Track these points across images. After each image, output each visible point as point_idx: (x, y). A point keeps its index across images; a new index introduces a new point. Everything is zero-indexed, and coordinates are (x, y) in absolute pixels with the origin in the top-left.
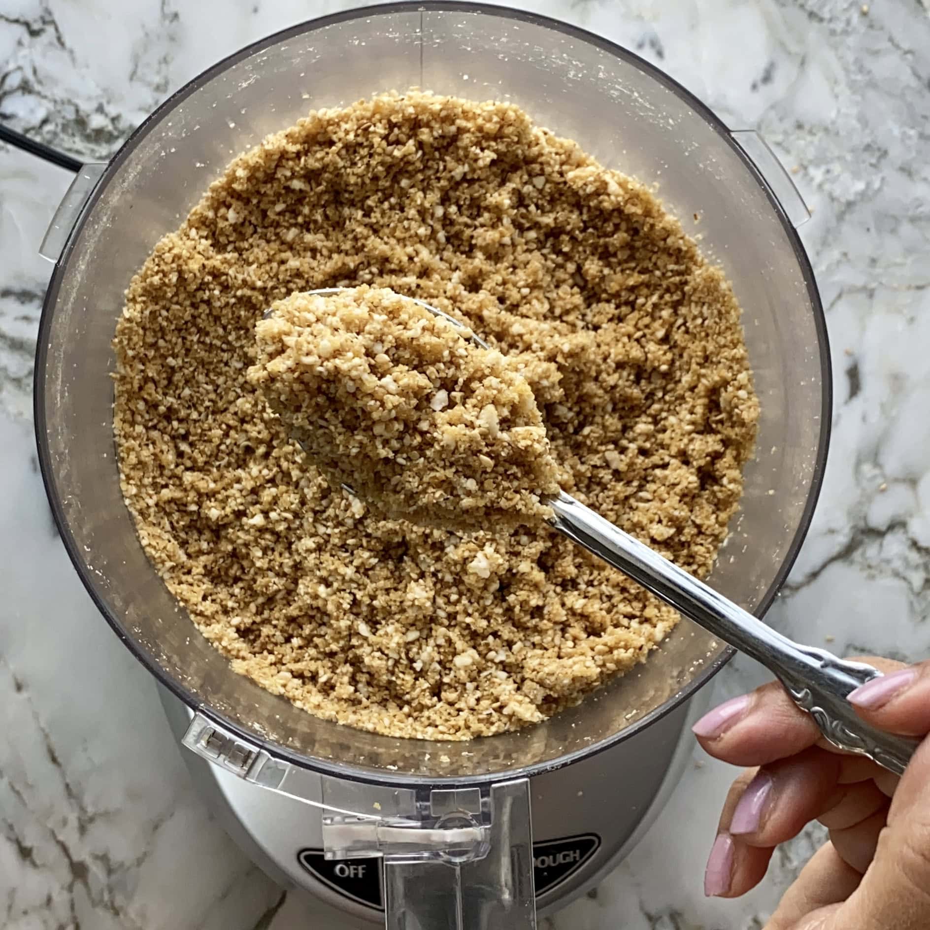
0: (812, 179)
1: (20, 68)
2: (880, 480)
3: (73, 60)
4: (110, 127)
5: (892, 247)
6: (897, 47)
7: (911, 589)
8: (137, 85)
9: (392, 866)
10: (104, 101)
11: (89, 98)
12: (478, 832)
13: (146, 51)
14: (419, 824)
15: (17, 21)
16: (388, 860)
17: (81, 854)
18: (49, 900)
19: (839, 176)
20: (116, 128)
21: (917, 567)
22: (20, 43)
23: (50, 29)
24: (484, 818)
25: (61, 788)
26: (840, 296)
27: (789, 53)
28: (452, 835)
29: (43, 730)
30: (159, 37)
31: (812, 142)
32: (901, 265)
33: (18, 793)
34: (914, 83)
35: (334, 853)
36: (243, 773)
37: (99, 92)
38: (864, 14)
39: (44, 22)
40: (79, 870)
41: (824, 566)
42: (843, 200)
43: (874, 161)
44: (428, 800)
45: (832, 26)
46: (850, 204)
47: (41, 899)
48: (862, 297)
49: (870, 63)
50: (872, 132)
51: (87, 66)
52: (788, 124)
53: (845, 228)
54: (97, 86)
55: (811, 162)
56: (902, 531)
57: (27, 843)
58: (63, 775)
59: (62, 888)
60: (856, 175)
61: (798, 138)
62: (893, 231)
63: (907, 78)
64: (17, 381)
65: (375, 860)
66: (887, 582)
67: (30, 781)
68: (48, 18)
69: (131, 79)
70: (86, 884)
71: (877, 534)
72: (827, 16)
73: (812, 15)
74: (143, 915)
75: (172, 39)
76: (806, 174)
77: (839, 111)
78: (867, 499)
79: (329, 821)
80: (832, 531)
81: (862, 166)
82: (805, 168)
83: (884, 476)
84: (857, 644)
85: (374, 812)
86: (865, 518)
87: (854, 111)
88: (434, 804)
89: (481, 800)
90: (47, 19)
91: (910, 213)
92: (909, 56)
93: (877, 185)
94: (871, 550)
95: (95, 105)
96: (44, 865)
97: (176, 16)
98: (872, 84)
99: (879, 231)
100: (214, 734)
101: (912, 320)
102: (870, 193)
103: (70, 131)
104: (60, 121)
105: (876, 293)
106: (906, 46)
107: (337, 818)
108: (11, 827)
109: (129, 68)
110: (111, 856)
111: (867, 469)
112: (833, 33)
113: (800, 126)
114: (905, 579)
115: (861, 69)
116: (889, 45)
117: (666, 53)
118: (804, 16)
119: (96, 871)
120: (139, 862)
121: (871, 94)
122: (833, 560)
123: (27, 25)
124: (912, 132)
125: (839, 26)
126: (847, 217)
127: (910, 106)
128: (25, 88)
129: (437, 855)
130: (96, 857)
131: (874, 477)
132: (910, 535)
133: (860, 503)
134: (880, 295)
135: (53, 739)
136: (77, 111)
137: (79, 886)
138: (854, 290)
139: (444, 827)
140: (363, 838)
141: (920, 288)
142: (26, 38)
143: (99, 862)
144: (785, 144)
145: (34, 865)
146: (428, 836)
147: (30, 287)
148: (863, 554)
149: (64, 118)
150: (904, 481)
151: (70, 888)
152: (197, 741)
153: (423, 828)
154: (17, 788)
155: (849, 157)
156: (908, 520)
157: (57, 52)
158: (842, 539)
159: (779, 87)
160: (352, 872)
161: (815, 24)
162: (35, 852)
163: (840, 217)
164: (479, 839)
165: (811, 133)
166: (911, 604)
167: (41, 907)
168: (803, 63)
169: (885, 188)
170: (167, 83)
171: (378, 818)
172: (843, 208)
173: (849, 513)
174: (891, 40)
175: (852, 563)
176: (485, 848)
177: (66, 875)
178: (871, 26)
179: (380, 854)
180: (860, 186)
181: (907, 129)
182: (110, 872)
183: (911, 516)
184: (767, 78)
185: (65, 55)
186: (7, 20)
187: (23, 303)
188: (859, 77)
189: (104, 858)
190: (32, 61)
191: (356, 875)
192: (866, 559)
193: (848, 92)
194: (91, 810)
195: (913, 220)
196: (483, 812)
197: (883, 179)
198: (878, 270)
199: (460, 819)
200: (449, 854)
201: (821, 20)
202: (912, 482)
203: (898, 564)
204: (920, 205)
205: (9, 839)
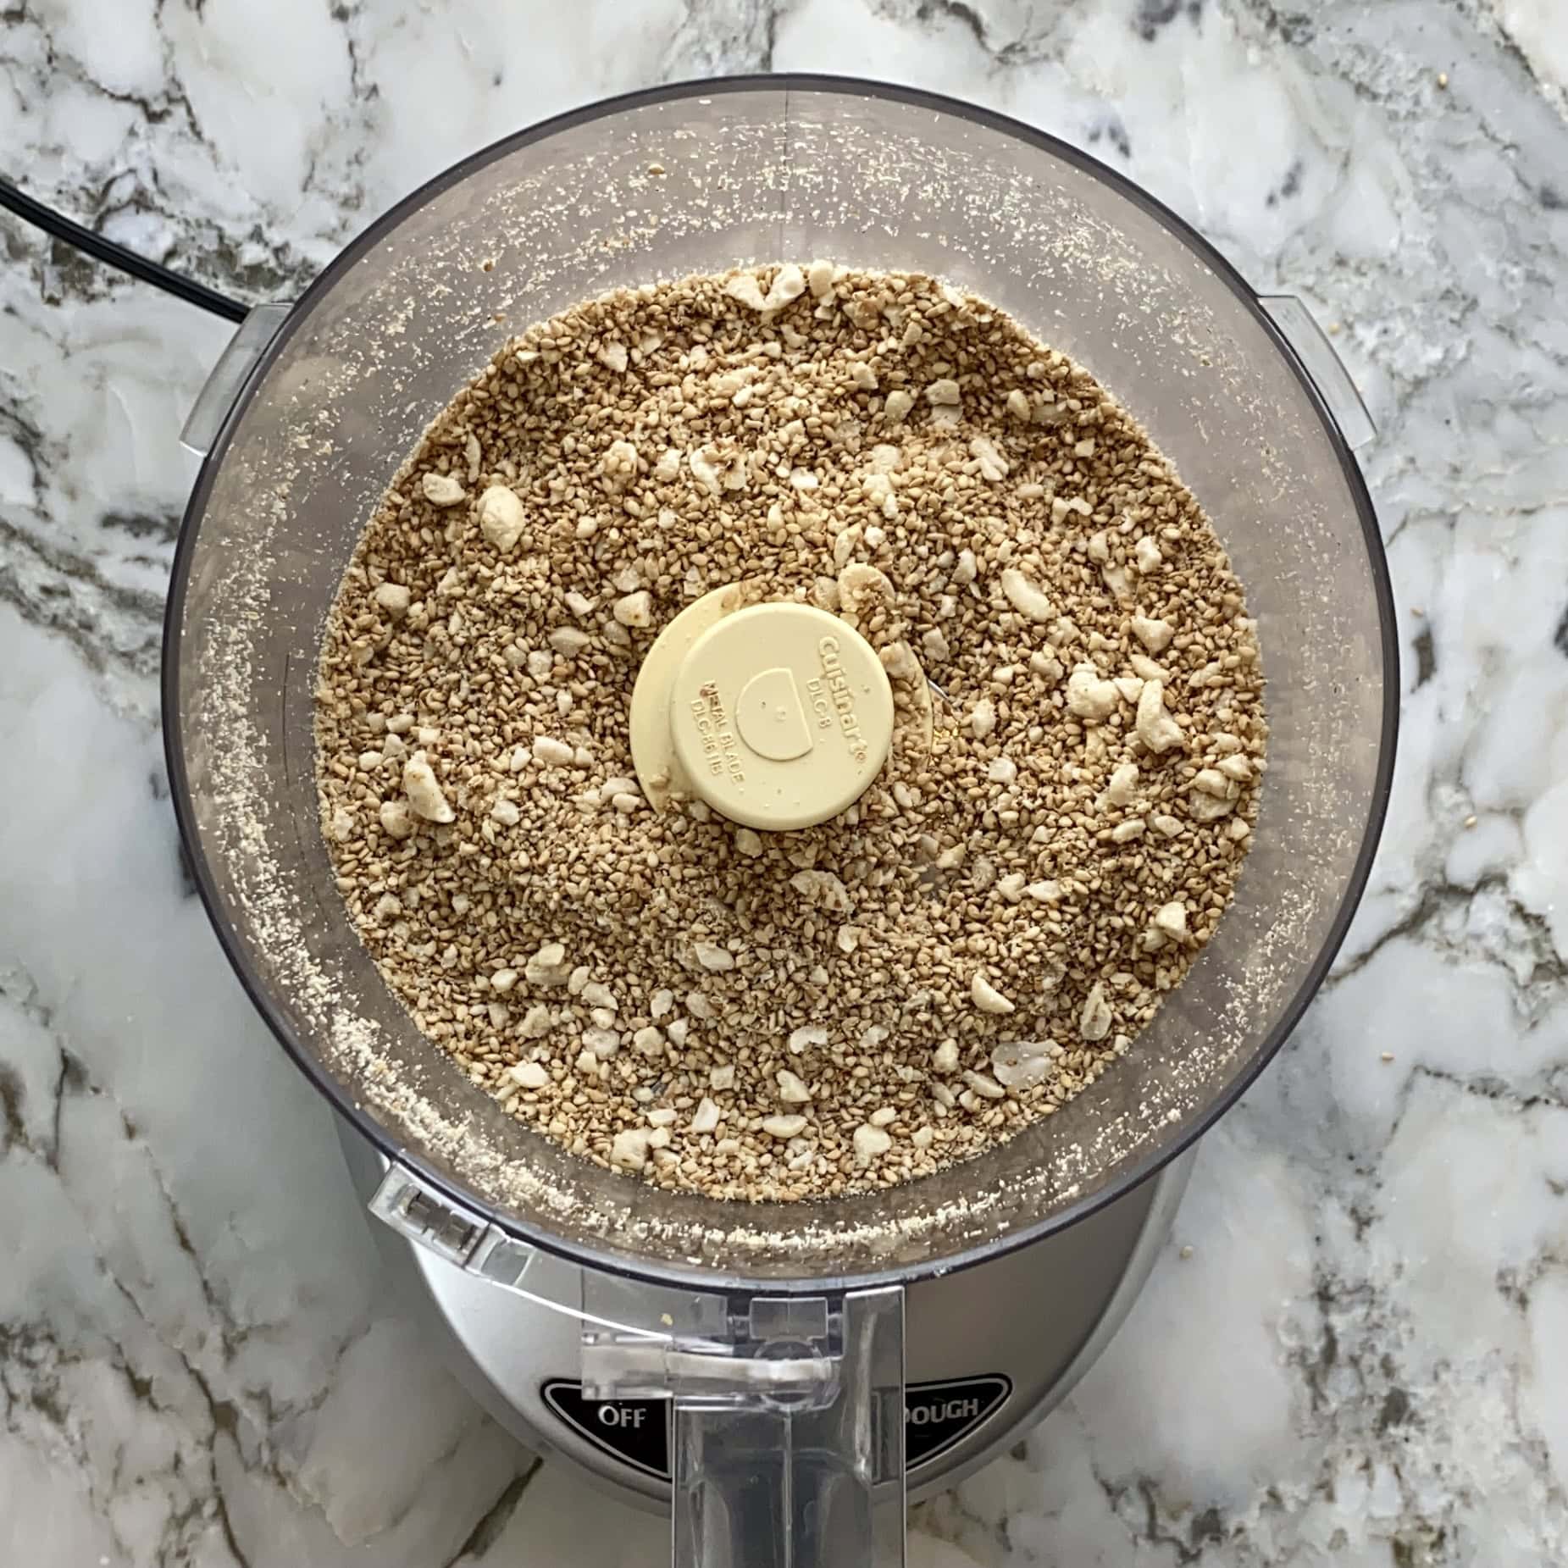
0: (1361, 344)
1: (132, 171)
2: (1466, 811)
3: (215, 159)
4: (272, 263)
5: (1485, 451)
6: (1494, 139)
7: (1515, 981)
8: (313, 196)
9: (686, 1413)
10: (263, 223)
11: (240, 219)
12: (821, 1366)
13: (327, 142)
14: (730, 1349)
15: (127, 98)
16: (681, 1403)
17: (227, 1389)
18: (177, 1461)
19: (1402, 338)
20: (280, 265)
21: (1522, 946)
22: (132, 132)
23: (180, 111)
24: (832, 1345)
25: (197, 1287)
26: (1403, 525)
27: (1326, 149)
28: (781, 1370)
29: (168, 1198)
30: (347, 123)
31: (1360, 287)
32: (1499, 477)
33: (128, 1295)
34: (1518, 194)
35: (597, 1389)
36: (461, 1260)
37: (255, 208)
38: (1441, 87)
39: (170, 100)
40: (224, 1416)
41: (1379, 944)
42: (1408, 376)
43: (1456, 316)
44: (746, 1313)
45: (1391, 106)
46: (1419, 383)
47: (164, 1460)
48: (1438, 527)
49: (1450, 164)
50: (1454, 269)
51: (237, 169)
52: (1324, 258)
53: (1412, 420)
54: (253, 198)
55: (1358, 317)
56: (1499, 889)
57: (144, 1374)
58: (200, 1269)
59: (199, 1443)
60: (1429, 338)
61: (1339, 280)
62: (1487, 424)
63: (1508, 186)
64: (128, 657)
65: (662, 1402)
66: (1476, 967)
67: (148, 1278)
68: (176, 94)
69: (305, 189)
70: (234, 1436)
71: (1461, 894)
72: (1383, 90)
73: (1360, 89)
74: (322, 1485)
75: (368, 126)
76: (1351, 336)
77: (1401, 240)
78: (1448, 839)
79: (590, 1340)
80: (1391, 890)
81: (1439, 323)
82: (1350, 327)
83: (1473, 805)
84: (1430, 1066)
85: (663, 1328)
86: (1443, 871)
87: (1425, 238)
88: (755, 1321)
89: (828, 1317)
90: (175, 96)
91: (1513, 396)
92: (1511, 153)
93: (1461, 353)
94: (1452, 920)
95: (248, 228)
96: (168, 1407)
97: (374, 89)
98: (1455, 197)
99: (1464, 425)
100: (419, 1196)
101: (1516, 562)
102: (1451, 365)
103: (210, 269)
104: (195, 253)
105: (1460, 520)
106: (1506, 137)
107: (605, 1336)
108: (119, 1349)
109: (302, 171)
110: (273, 1393)
111: (1446, 793)
112: (1393, 116)
113: (1341, 262)
114: (1504, 964)
115: (1436, 173)
116: (1480, 134)
117: (1134, 149)
118: (1347, 91)
119: (251, 1416)
120: (317, 1402)
121: (1453, 213)
122: (1393, 934)
123: (143, 103)
124: (1515, 271)
125: (1403, 106)
126: (1415, 402)
127: (1512, 230)
128: (140, 202)
129: (758, 1400)
130: (250, 1395)
131: (1457, 806)
132: (1513, 897)
133: (1434, 846)
134: (1466, 524)
135: (184, 1211)
136: (221, 238)
137: (223, 1440)
138: (1424, 516)
139: (770, 1355)
140: (643, 1368)
141: (1527, 512)
142: (142, 125)
143: (254, 1403)
144: (1318, 290)
145: (154, 1407)
146: (744, 1369)
147: (148, 510)
148: (1439, 926)
149: (200, 248)
150: (1503, 812)
151: (210, 1443)
152: (392, 1207)
153: (737, 1355)
154: (127, 1287)
155: (1417, 309)
156: (1509, 872)
157: (189, 147)
158: (1407, 902)
159: (1308, 201)
160: (624, 1418)
161: (1365, 103)
162: (154, 1386)
163: (1404, 403)
164: (823, 1376)
165: (1359, 271)
166: (1515, 1002)
167: (165, 1472)
168: (1345, 164)
169: (1475, 359)
170: (360, 195)
171: (666, 1338)
172: (1409, 389)
173: (1417, 863)
174: (1483, 127)
175: (1422, 938)
176: (832, 1391)
177: (204, 1423)
178: (1453, 107)
179: (668, 1394)
180: (1435, 354)
181: (1507, 266)
182: (271, 1417)
183: (1513, 866)
184: (1291, 187)
185: (202, 150)
186: (112, 96)
187: (137, 535)
188: (1433, 185)
189: (262, 1397)
190: (151, 160)
191: (630, 1423)
192: (1443, 933)
193: (1415, 207)
194: (242, 1322)
195: (1516, 407)
196: (831, 1337)
197: (1470, 344)
198: (1463, 485)
199: (794, 1345)
200: (774, 1397)
201: (1375, 97)
202: (1516, 813)
203: (1493, 942)
204: (1529, 385)
205: (114, 1366)
